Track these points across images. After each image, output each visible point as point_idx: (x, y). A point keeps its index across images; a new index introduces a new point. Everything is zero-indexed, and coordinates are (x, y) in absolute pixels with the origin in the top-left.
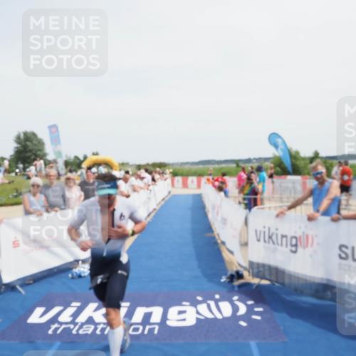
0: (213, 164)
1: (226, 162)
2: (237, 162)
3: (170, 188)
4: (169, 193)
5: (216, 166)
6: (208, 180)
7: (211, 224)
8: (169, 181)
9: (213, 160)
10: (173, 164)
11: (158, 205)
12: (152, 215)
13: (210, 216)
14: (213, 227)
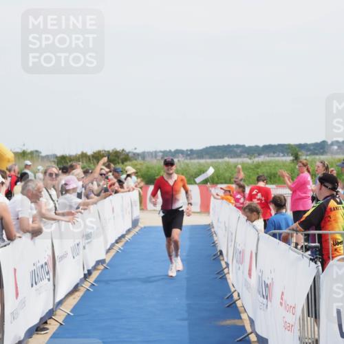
0: (238, 156)
1: (269, 149)
2: (295, 151)
3: (137, 212)
4: (135, 223)
5: (247, 160)
6: (228, 192)
7: (235, 296)
8: (135, 195)
9: (238, 146)
10: (143, 156)
11: (108, 251)
12: (95, 274)
13: (232, 278)
14: (239, 303)
